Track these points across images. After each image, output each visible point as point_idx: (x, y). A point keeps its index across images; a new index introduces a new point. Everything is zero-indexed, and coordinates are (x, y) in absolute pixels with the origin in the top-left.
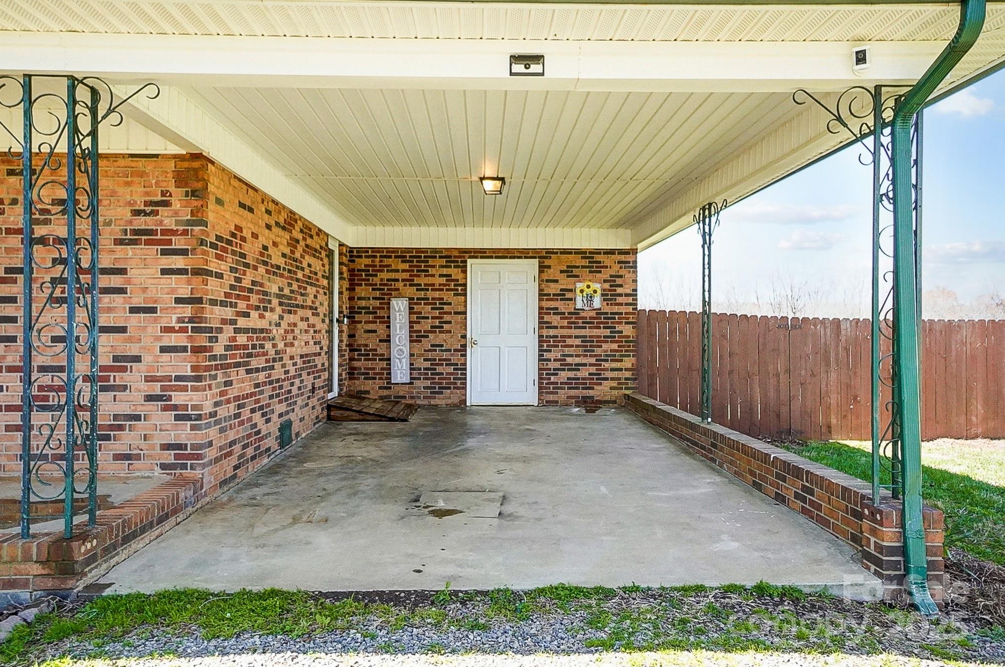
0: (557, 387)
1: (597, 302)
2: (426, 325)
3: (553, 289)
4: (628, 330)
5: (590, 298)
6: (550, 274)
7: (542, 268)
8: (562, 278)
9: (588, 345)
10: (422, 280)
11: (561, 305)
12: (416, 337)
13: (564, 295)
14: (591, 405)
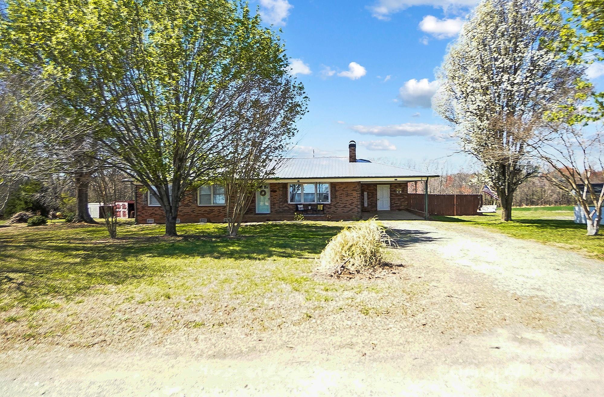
0: (394, 207)
1: (400, 192)
2: (370, 196)
3: (393, 190)
4: (406, 197)
5: (399, 191)
6: (392, 187)
7: (391, 186)
8: (394, 188)
9: (399, 199)
10: (369, 189)
11: (394, 193)
12: (368, 199)
13: (395, 191)
14: (400, 210)
